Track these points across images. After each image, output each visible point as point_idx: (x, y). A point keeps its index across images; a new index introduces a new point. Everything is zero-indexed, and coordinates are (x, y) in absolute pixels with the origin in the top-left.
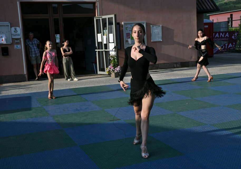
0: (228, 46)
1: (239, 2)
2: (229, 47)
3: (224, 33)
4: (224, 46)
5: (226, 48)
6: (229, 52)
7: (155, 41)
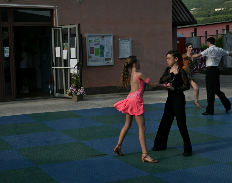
0: (201, 65)
1: (201, 16)
2: (202, 68)
3: (196, 50)
4: (196, 66)
5: (199, 68)
6: (201, 73)
7: (123, 57)
